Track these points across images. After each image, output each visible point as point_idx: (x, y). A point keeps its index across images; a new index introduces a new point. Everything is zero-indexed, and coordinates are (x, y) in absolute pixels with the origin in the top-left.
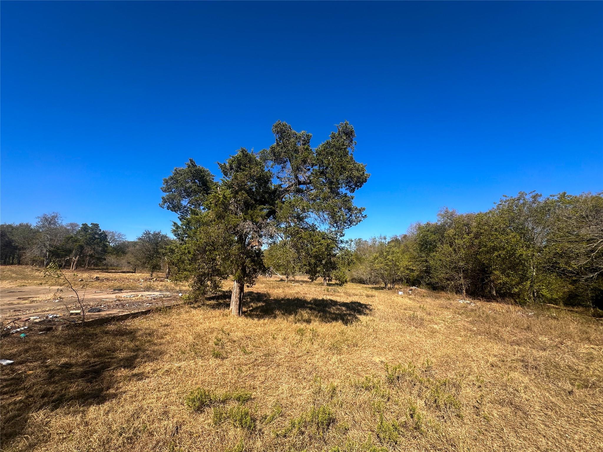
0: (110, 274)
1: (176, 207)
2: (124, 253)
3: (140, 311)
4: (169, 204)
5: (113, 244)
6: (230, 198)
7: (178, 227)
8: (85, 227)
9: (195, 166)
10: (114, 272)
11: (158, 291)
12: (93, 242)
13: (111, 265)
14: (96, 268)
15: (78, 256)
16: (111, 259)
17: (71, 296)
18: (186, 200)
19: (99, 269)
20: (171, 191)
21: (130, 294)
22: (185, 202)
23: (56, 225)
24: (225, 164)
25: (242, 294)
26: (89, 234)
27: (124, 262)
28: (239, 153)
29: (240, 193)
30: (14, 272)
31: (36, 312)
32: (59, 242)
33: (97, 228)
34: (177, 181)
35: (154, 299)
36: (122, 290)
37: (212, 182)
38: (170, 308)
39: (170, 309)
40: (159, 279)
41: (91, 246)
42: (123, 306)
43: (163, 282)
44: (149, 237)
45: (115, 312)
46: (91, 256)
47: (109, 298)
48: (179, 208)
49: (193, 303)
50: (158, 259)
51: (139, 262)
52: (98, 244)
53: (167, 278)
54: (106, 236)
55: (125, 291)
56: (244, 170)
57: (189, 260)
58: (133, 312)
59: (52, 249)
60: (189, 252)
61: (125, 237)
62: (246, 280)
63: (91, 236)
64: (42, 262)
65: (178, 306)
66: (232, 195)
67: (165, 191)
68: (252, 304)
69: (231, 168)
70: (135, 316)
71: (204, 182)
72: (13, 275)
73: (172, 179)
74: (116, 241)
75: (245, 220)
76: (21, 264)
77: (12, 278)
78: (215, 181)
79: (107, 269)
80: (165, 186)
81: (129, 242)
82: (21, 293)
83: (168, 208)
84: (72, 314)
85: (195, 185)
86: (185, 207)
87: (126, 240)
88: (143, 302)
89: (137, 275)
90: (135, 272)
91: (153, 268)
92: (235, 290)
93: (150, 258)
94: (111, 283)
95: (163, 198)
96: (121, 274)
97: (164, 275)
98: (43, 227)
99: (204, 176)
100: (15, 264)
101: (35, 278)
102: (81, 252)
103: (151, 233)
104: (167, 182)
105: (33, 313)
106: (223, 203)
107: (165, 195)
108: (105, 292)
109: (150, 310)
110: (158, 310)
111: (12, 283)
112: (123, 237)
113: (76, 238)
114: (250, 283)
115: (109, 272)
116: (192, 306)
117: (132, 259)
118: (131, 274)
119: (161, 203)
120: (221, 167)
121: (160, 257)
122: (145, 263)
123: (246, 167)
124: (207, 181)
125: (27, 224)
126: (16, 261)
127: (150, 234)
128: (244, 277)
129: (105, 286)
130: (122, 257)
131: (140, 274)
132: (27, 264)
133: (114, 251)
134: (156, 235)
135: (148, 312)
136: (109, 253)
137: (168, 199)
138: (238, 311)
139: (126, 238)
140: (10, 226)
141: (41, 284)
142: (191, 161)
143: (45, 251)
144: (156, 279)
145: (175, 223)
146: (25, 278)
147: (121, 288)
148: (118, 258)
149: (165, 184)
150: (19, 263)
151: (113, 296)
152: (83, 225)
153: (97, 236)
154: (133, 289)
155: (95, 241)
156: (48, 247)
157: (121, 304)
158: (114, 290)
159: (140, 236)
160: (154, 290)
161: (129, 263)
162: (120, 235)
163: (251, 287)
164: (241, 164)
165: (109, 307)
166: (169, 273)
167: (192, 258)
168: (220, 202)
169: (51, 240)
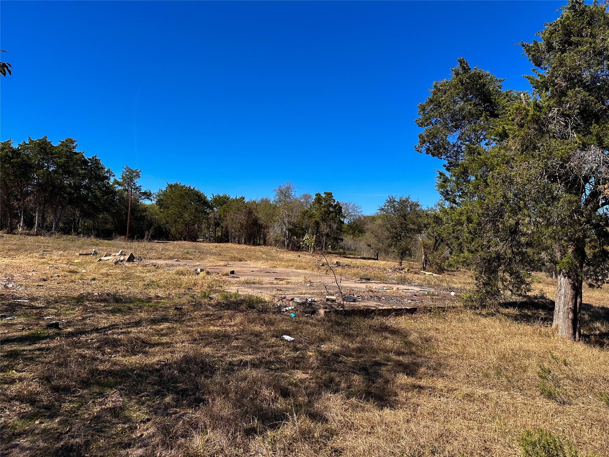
0: (349, 260)
1: (441, 148)
2: (362, 232)
3: (403, 307)
4: (428, 144)
5: (348, 220)
6: (550, 108)
7: (446, 180)
8: (319, 199)
9: (466, 70)
10: (354, 258)
11: (416, 286)
12: (328, 217)
13: (348, 249)
14: (333, 252)
15: (315, 236)
16: (348, 240)
17: (319, 281)
18: (455, 134)
19: (336, 253)
20: (431, 123)
21: (380, 285)
22: (453, 138)
23: (290, 198)
24: (536, 43)
25: (579, 300)
26: (324, 207)
27: (362, 244)
28: (565, 13)
29: (570, 93)
30: (264, 253)
31: (295, 294)
32: (296, 218)
33: (331, 198)
34: (439, 105)
35: (415, 295)
36: (369, 279)
37: (499, 93)
38: (443, 309)
39: (444, 311)
40: (412, 270)
41: (326, 222)
42: (379, 299)
43: (418, 274)
44: (394, 207)
45: (372, 304)
46: (327, 235)
47: (358, 288)
48: (445, 149)
49: (478, 308)
50: (409, 240)
51: (381, 244)
52: (334, 220)
53: (424, 269)
54: (341, 208)
55: (373, 281)
56: (577, 44)
57: (470, 233)
58: (394, 307)
59: (291, 226)
60: (469, 220)
61: (361, 210)
62: (586, 273)
63: (326, 209)
64: (283, 242)
65: (455, 310)
66: (552, 102)
67: (422, 125)
68: (598, 324)
69: (550, 48)
70: (398, 312)
71: (485, 96)
72: (264, 256)
73: (432, 101)
74: (351, 216)
75: (584, 147)
76: (267, 245)
77: (263, 258)
78: (504, 91)
79: (345, 253)
80: (421, 117)
81: (365, 218)
82: (275, 274)
83: (428, 151)
84: (328, 300)
85: (471, 105)
86: (454, 146)
87: (362, 214)
88: (402, 297)
89: (381, 263)
90: (377, 259)
91: (402, 254)
92: (563, 290)
93: (397, 238)
94: (355, 270)
95: (421, 136)
96: (361, 260)
97: (417, 265)
98: (280, 201)
99: (485, 85)
100: (262, 245)
101: (281, 260)
102: (317, 231)
103: (396, 200)
104: (423, 109)
105: (293, 294)
106: (536, 120)
107: (423, 131)
108: (352, 280)
109: (417, 308)
110: (427, 310)
111: (265, 264)
112: (358, 211)
113: (311, 213)
114: (597, 280)
115: (348, 258)
116: (478, 311)
117: (373, 241)
118: (374, 261)
119: (418, 144)
120: (528, 51)
121: (410, 237)
122: (391, 245)
123: (582, 36)
124: (490, 94)
125: (267, 199)
126: (262, 242)
127: (394, 201)
128: (581, 267)
129: (349, 272)
130: (360, 238)
131: (384, 262)
132: (271, 245)
133: (349, 230)
134: (404, 203)
135: (413, 311)
136: (344, 232)
137: (428, 136)
138: (571, 331)
139: (361, 212)
140: (254, 202)
141: (288, 266)
142: (461, 62)
143: (284, 230)
144: (408, 270)
145: (441, 174)
146: (273, 259)
147: (368, 277)
148: (355, 238)
149: (422, 113)
150: (265, 244)
151: (363, 286)
152: (317, 195)
153: (331, 209)
154: (383, 280)
155: (330, 216)
156: (287, 225)
157: (375, 296)
158: (361, 279)
159: (382, 205)
160: (410, 284)
161: (369, 246)
162: (354, 208)
163: (599, 286)
164: (571, 33)
165: (363, 298)
166: (426, 261)
167: (475, 229)
168: (529, 118)
169: (289, 216)
